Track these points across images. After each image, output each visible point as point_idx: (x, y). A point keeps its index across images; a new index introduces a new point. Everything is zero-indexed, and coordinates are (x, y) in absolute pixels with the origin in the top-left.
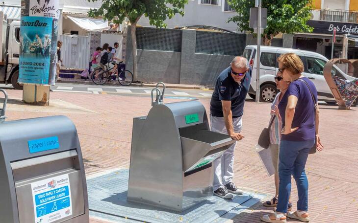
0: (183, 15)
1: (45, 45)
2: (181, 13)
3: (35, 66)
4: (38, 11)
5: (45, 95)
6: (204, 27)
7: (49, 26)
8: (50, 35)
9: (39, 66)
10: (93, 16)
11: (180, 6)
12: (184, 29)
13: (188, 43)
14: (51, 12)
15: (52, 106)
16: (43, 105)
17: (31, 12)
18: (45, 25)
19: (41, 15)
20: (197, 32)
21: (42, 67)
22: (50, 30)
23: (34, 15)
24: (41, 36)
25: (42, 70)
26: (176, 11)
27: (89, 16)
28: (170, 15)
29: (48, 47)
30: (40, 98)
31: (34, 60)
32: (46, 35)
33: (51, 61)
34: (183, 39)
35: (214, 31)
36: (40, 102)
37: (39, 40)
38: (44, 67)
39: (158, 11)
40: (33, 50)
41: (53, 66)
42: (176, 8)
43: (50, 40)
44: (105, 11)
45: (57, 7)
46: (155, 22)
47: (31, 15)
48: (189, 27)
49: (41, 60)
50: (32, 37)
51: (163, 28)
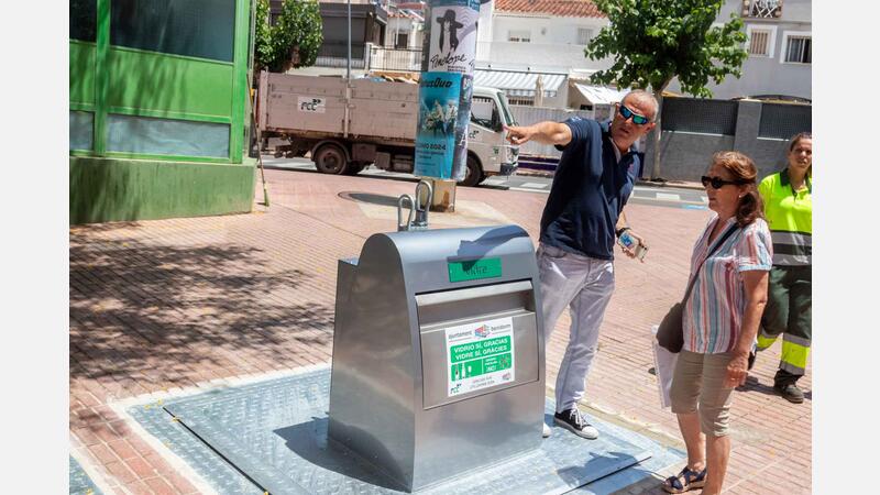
0: (739, 76)
1: (448, 117)
2: (735, 73)
3: (434, 150)
4: (440, 63)
5: (447, 195)
6: (780, 97)
7: (456, 87)
8: (456, 101)
9: (437, 151)
10: (598, 83)
11: (734, 64)
12: (747, 100)
13: (747, 123)
14: (458, 63)
15: (458, 213)
16: (442, 211)
17: (430, 64)
18: (449, 84)
19: (443, 69)
20: (764, 104)
21: (442, 150)
22: (457, 93)
23: (435, 70)
24: (443, 103)
25: (441, 157)
26: (726, 71)
27: (592, 81)
28: (718, 78)
29: (453, 120)
30: (438, 201)
31: (431, 141)
32: (450, 101)
33: (457, 143)
34: (739, 116)
35: (796, 102)
36: (439, 206)
37: (440, 108)
38: (445, 152)
39: (697, 70)
40: (430, 124)
41: (460, 153)
42: (726, 66)
43: (456, 109)
44: (620, 74)
45: (469, 58)
46: (690, 87)
47: (430, 70)
48: (754, 97)
49: (441, 141)
50: (430, 104)
51: (708, 97)
